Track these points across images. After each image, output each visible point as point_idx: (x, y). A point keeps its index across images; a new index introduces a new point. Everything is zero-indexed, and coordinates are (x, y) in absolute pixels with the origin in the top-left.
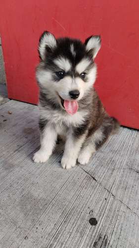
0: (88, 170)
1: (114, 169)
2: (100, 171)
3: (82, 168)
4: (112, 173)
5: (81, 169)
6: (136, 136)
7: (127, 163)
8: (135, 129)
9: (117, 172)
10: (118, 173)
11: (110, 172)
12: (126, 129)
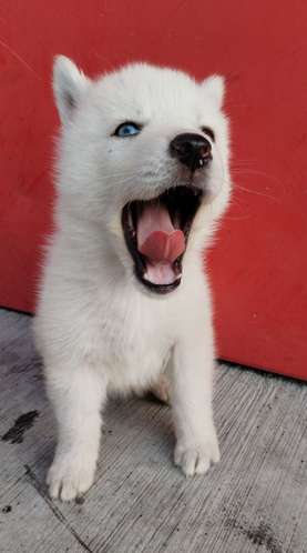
0: (91, 537)
1: (175, 528)
2: (130, 537)
3: (73, 530)
4: (165, 545)
5: (68, 533)
6: (276, 398)
7: (225, 500)
8: (276, 376)
9: (183, 540)
10: (187, 542)
11: (161, 538)
12: (248, 376)
